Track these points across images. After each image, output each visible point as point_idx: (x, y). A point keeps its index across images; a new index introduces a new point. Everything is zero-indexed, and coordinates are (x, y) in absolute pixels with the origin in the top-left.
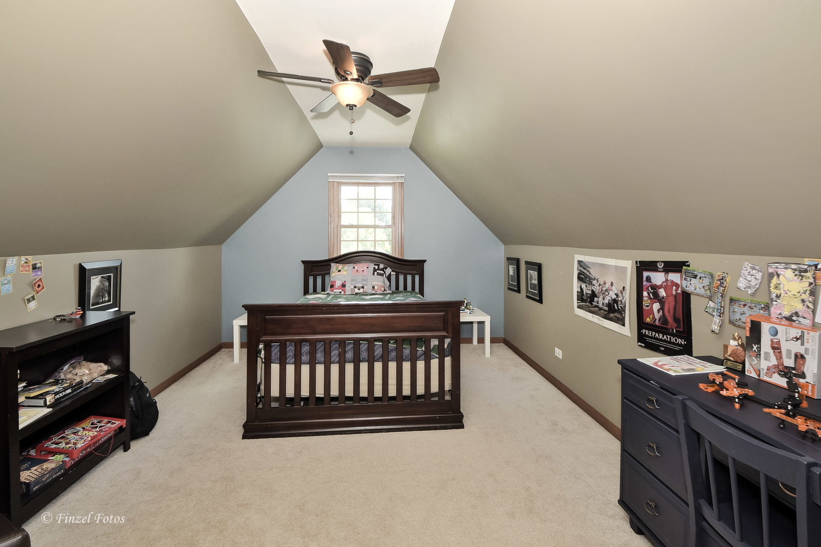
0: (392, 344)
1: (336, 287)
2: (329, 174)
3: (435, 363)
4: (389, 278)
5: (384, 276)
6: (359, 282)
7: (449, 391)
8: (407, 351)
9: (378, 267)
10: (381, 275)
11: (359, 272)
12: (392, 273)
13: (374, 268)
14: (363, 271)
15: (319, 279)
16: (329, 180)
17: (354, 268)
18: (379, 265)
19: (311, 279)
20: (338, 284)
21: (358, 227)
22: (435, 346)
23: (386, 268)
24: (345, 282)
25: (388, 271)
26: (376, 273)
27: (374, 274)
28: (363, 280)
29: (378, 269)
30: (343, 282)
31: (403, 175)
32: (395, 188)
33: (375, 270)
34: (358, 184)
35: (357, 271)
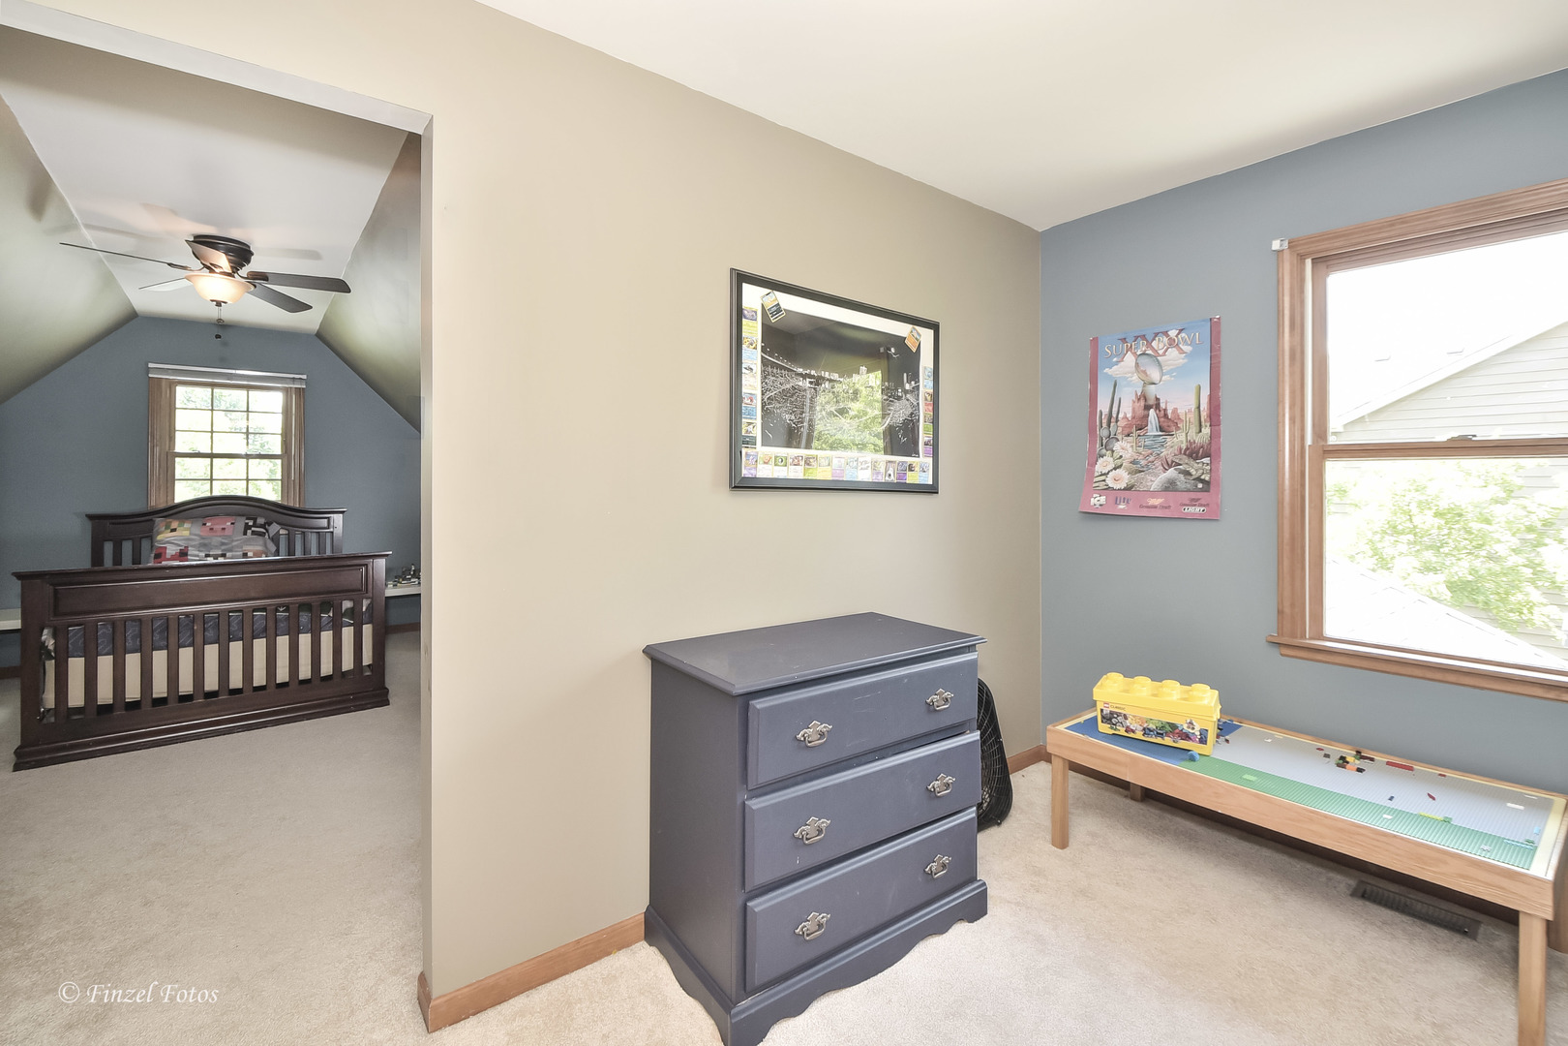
0: (282, 612)
1: (168, 556)
2: (151, 365)
3: (348, 633)
4: (275, 540)
5: (267, 536)
6: (216, 547)
7: (369, 666)
8: (304, 618)
9: (255, 523)
10: (260, 535)
11: (216, 532)
12: (282, 532)
13: (247, 524)
14: (224, 529)
15: (127, 547)
16: (150, 375)
17: (205, 524)
18: (255, 520)
19: (108, 548)
20: (171, 550)
21: (212, 456)
22: (347, 610)
23: (270, 524)
24: (186, 547)
25: (274, 528)
26: (249, 532)
27: (245, 534)
28: (223, 544)
29: (255, 525)
30: (182, 548)
31: (304, 377)
32: (287, 396)
33: (247, 527)
34: (213, 385)
35: (211, 529)
